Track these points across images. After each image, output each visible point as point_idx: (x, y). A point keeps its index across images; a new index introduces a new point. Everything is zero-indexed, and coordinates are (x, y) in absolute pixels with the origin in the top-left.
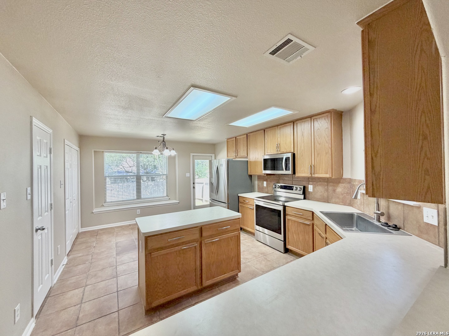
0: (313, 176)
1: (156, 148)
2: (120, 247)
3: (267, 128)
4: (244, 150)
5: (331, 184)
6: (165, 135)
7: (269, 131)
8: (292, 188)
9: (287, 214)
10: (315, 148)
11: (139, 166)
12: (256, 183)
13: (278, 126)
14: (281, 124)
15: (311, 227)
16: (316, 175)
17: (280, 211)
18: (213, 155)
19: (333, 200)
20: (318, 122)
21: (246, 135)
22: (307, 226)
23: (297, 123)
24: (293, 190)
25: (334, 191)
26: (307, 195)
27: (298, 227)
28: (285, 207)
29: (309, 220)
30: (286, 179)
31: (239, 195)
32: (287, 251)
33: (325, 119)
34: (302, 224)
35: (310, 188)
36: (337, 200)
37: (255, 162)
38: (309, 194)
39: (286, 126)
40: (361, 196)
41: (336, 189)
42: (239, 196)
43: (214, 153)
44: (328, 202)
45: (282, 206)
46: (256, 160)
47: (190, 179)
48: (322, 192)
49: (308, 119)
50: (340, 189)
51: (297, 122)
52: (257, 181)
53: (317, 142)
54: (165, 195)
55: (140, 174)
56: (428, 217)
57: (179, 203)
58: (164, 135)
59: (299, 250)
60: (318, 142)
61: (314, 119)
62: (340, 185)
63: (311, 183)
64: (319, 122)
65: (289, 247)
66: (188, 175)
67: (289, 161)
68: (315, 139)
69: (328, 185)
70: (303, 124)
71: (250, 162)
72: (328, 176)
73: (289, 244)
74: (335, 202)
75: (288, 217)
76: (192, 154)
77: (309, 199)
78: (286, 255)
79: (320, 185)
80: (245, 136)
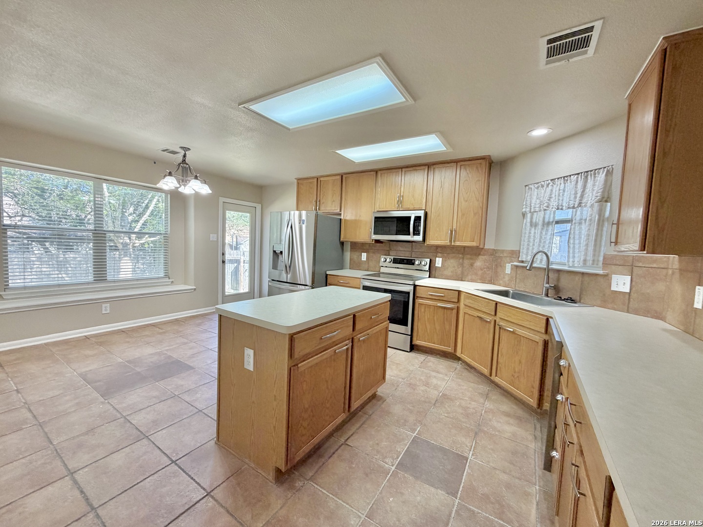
0: (453, 244)
1: (170, 174)
2: (99, 381)
3: (381, 170)
4: (334, 201)
5: (469, 256)
6: (189, 149)
7: (386, 175)
8: (413, 262)
9: (417, 297)
10: (460, 206)
11: (101, 209)
12: (348, 255)
13: (402, 168)
14: (407, 167)
15: (455, 311)
16: (458, 244)
17: (408, 293)
18: (259, 206)
19: (470, 277)
20: (466, 170)
21: (341, 176)
22: (449, 312)
23: (434, 168)
24: (413, 264)
25: (472, 265)
26: (433, 272)
27: (434, 313)
28: (415, 286)
29: (454, 302)
30: (401, 249)
31: (328, 273)
32: (413, 348)
33: (477, 168)
34: (440, 309)
35: (439, 262)
36: (474, 277)
37: (356, 223)
38: (436, 269)
39: (417, 170)
40: (511, 270)
41: (474, 263)
42: (327, 275)
43: (261, 202)
44: (462, 280)
45: (413, 286)
46: (358, 218)
47: (218, 246)
48: (454, 267)
49: (453, 164)
50: (479, 263)
51: (434, 166)
52: (349, 253)
53: (462, 198)
54: (162, 275)
55: (102, 227)
56: (617, 284)
57: (195, 289)
58: (186, 149)
59: (434, 343)
60: (464, 198)
61: (461, 165)
62: (480, 257)
63: (439, 255)
64: (468, 172)
65: (417, 342)
66: (213, 237)
67: (419, 222)
68: (461, 194)
69: (463, 258)
70: (444, 170)
71: (345, 220)
72: (474, 244)
73: (418, 339)
74: (471, 279)
75: (418, 301)
76: (222, 200)
77: (435, 277)
78: (412, 354)
79: (452, 258)
80: (339, 177)
